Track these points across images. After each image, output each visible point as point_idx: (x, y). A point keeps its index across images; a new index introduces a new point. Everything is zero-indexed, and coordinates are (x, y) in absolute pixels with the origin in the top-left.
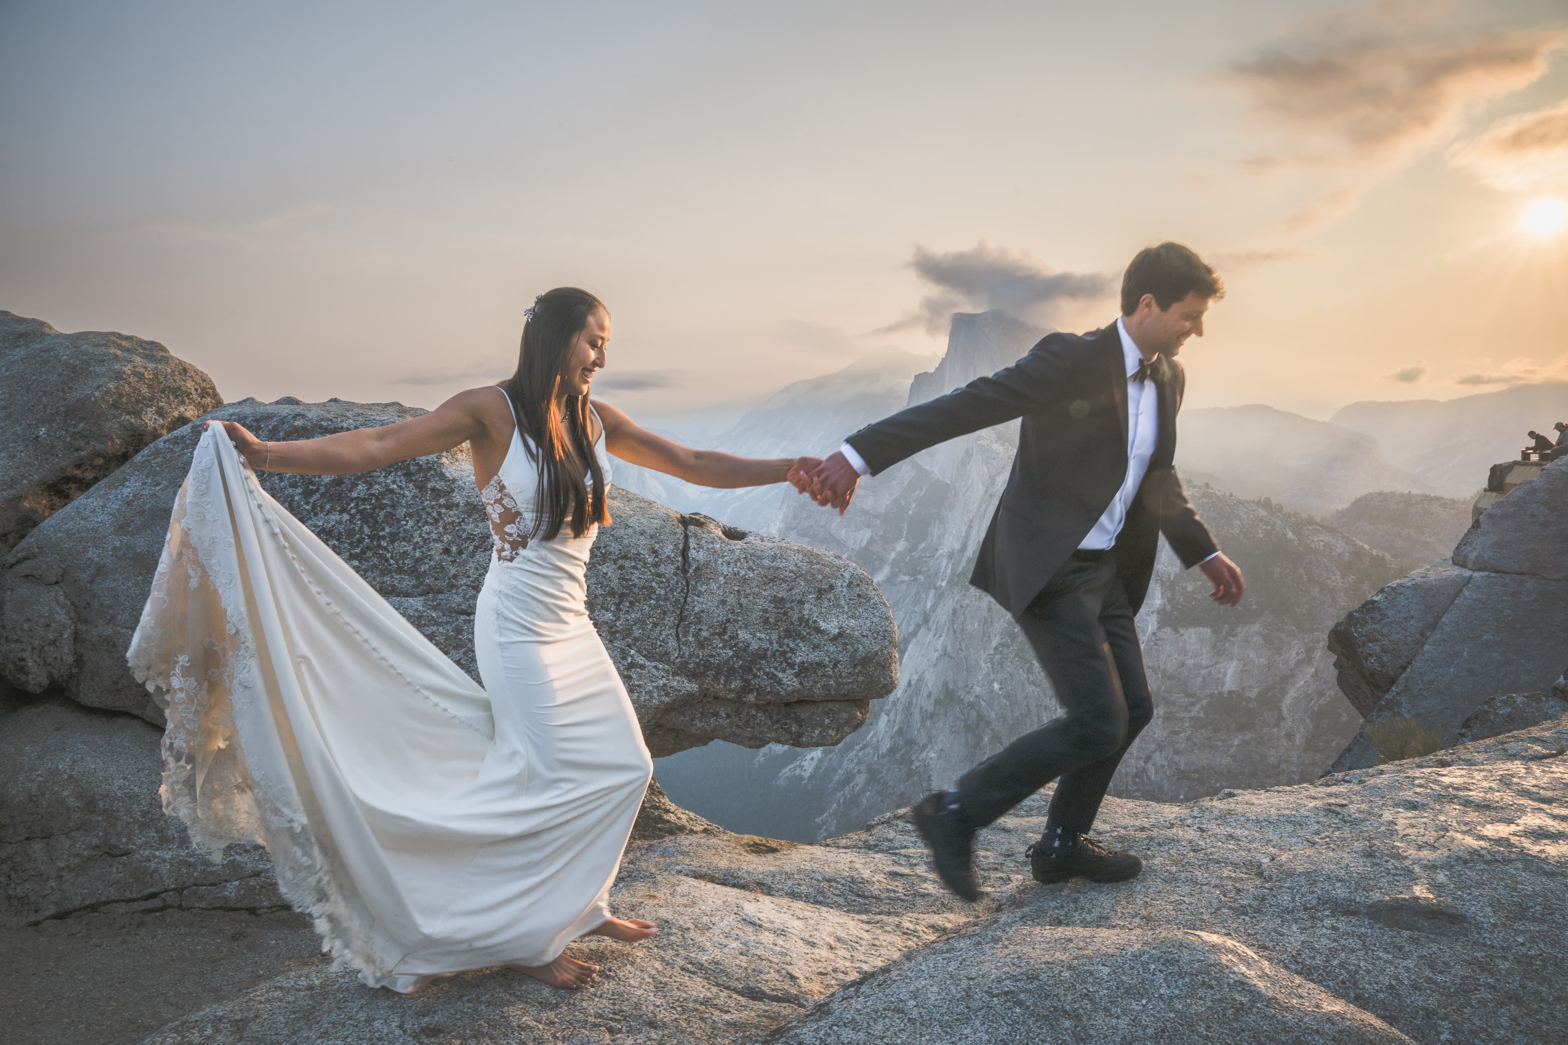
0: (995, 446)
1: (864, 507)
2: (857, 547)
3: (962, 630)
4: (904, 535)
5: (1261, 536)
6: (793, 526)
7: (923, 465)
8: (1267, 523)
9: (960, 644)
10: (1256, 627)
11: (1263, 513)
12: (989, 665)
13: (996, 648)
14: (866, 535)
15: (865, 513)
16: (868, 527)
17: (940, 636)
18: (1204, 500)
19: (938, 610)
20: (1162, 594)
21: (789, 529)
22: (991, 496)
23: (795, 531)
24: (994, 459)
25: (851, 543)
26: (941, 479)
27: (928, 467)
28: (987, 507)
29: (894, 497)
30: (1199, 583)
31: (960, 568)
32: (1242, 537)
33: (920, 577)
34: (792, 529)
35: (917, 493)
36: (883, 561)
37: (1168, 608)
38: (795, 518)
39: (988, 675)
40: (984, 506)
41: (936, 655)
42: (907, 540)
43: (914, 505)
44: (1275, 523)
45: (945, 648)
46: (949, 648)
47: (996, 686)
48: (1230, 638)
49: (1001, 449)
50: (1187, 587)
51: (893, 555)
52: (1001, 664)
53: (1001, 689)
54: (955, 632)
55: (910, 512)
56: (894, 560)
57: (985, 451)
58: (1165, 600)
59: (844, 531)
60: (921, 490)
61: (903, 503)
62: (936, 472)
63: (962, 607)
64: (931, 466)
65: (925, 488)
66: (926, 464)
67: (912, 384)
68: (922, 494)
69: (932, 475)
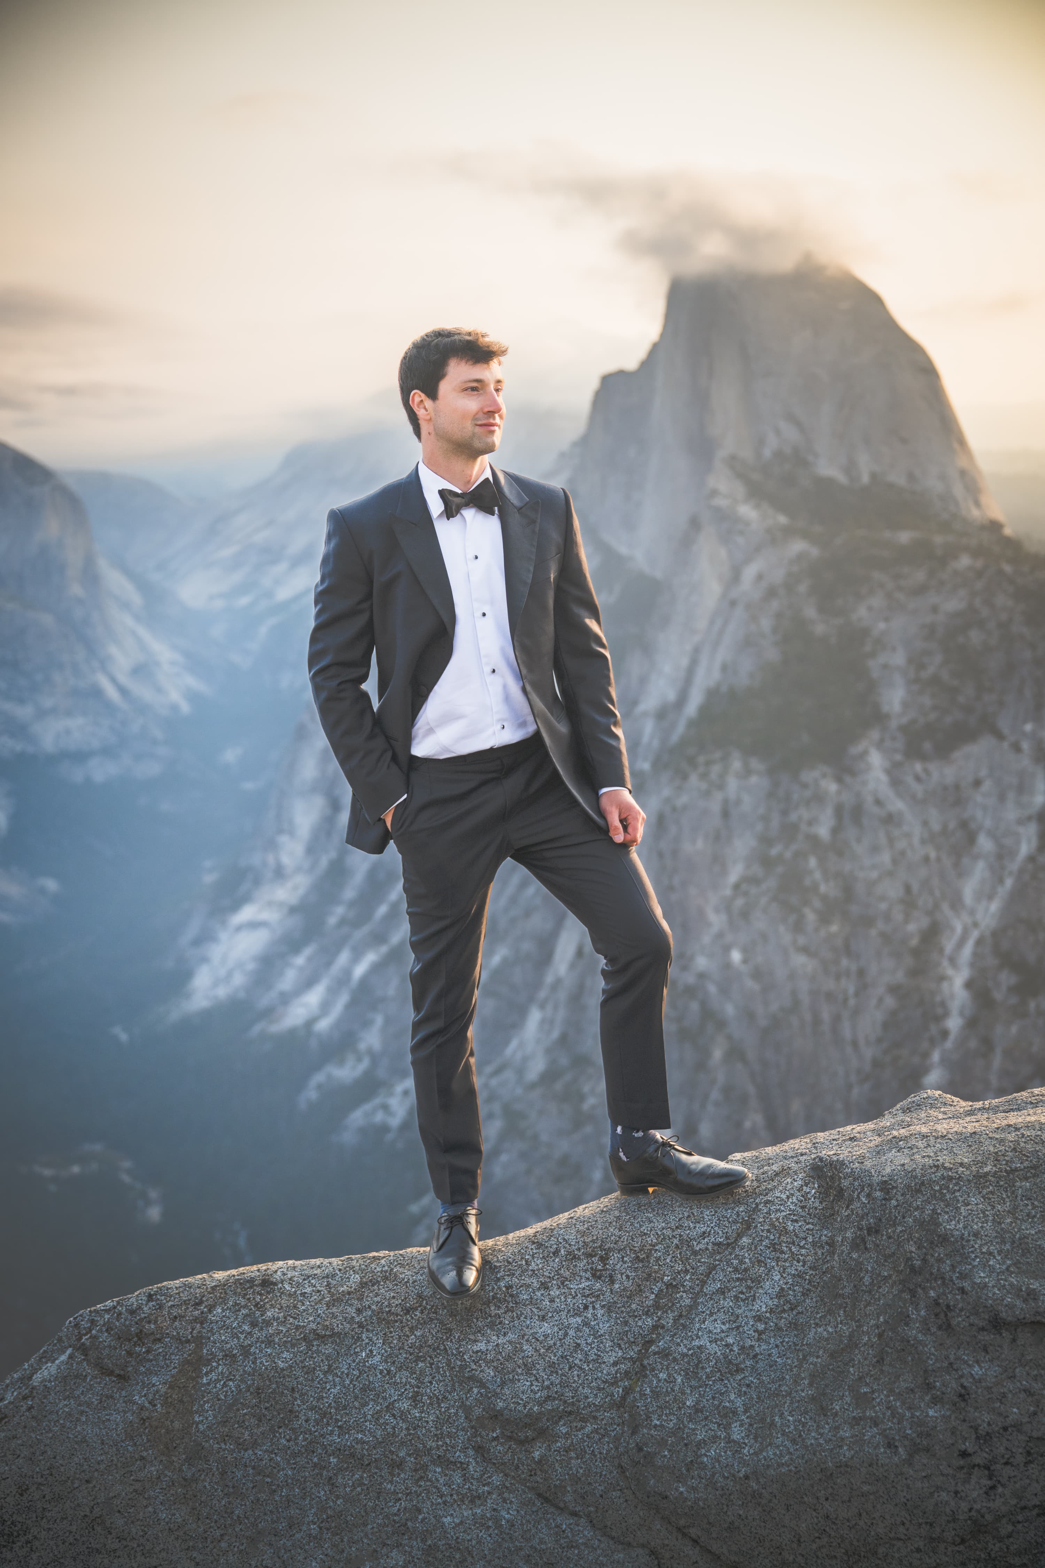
0: (747, 511)
3: (675, 853)
7: (614, 544)
12: (724, 917)
13: (736, 887)
22: (733, 603)
24: (742, 533)
26: (648, 570)
27: (623, 550)
28: (726, 624)
31: (675, 739)
39: (720, 935)
40: (719, 622)
47: (736, 956)
49: (754, 514)
52: (745, 914)
53: (745, 961)
54: (661, 855)
57: (724, 518)
60: (610, 593)
62: (640, 556)
63: (674, 809)
64: (630, 547)
65: (617, 589)
66: (620, 542)
67: (597, 394)
68: (612, 600)
69: (632, 564)
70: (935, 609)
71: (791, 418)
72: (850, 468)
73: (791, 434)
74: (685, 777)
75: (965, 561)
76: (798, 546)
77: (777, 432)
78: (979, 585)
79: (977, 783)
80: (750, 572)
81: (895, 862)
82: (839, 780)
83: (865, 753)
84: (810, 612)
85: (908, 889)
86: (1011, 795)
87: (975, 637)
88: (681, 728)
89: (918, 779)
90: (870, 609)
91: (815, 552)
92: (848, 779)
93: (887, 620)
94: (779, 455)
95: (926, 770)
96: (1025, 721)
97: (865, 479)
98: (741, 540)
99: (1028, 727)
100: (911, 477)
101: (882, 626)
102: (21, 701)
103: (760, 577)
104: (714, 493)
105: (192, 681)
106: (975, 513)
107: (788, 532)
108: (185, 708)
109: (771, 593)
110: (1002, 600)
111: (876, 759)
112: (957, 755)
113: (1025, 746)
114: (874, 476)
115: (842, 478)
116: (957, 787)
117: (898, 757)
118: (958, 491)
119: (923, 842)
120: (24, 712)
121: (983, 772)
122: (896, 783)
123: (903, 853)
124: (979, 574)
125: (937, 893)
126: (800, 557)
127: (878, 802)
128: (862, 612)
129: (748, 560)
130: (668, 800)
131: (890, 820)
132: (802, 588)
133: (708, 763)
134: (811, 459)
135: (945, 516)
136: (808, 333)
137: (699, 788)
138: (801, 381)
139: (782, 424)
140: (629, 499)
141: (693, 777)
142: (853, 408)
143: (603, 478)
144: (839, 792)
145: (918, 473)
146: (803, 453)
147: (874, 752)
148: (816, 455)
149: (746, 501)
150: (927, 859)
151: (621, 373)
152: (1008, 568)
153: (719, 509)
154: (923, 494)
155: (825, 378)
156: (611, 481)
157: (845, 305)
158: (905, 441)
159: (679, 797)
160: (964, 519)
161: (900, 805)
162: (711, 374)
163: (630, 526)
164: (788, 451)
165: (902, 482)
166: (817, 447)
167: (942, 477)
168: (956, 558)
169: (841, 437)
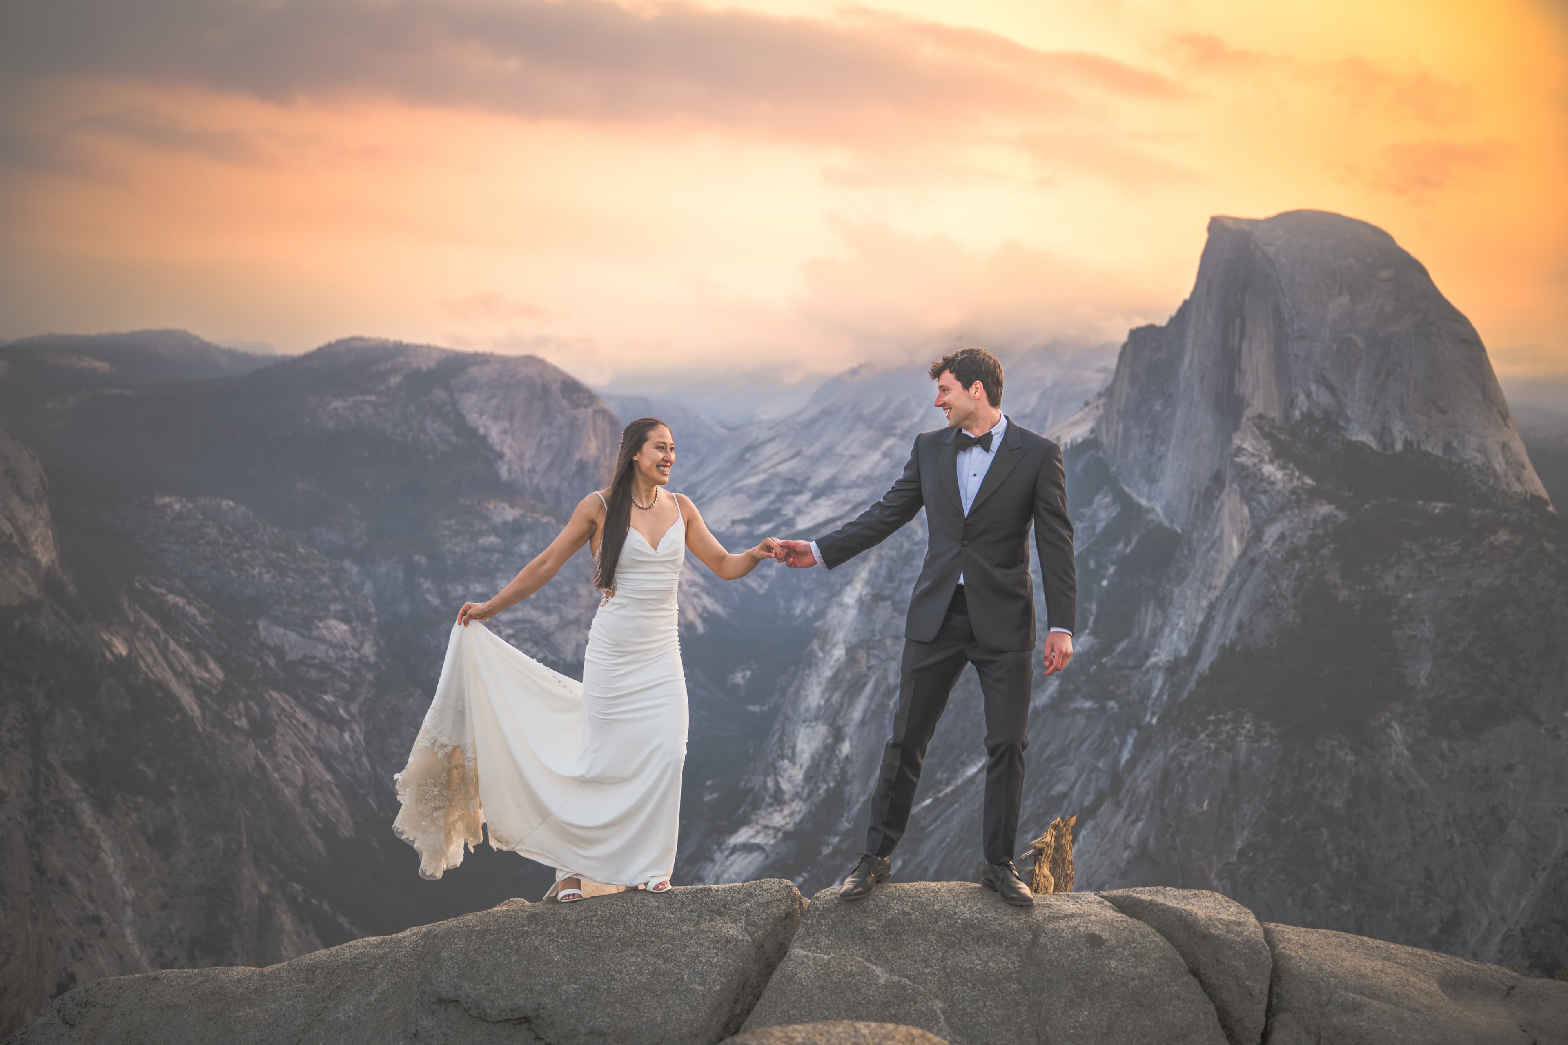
0: (1272, 471)
3: (1179, 811)
4: (1091, 623)
6: (887, 592)
7: (1134, 496)
13: (1242, 853)
17: (1134, 822)
19: (1138, 770)
21: (877, 597)
22: (1253, 562)
23: (889, 603)
24: (1265, 492)
26: (1167, 524)
27: (1143, 502)
28: (1244, 582)
31: (1185, 694)
33: (1112, 704)
34: (884, 599)
35: (1120, 546)
38: (890, 578)
40: (1237, 579)
41: (1126, 854)
42: (1094, 633)
43: (1112, 570)
45: (1143, 842)
46: (1152, 842)
49: (1279, 475)
54: (1164, 813)
55: (1105, 583)
57: (1248, 476)
60: (1127, 543)
61: (1092, 564)
62: (1159, 509)
63: (1181, 767)
64: (1150, 499)
65: (1134, 540)
66: (1140, 494)
67: (1125, 346)
68: (1128, 550)
69: (1151, 516)
70: (1468, 583)
71: (1322, 381)
72: (1383, 434)
73: (1323, 398)
74: (1194, 735)
75: (1503, 536)
76: (1324, 509)
77: (1309, 395)
78: (1518, 562)
79: (1509, 768)
80: (1272, 532)
81: (1414, 844)
82: (1357, 752)
83: (1388, 725)
84: (1334, 576)
85: (1428, 873)
87: (1511, 615)
88: (1192, 685)
89: (1443, 757)
90: (1398, 577)
91: (1342, 516)
92: (1367, 752)
93: (1415, 591)
94: (1308, 417)
95: (1452, 750)
96: (1564, 709)
97: (1399, 446)
98: (1264, 499)
100: (1448, 447)
101: (1410, 596)
102: (548, 611)
103: (1282, 537)
104: (1240, 450)
105: (708, 602)
106: (1517, 487)
107: (1315, 494)
108: (700, 628)
109: (1293, 554)
110: (1542, 579)
111: (1397, 732)
112: (1487, 735)
113: (1564, 733)
114: (1407, 443)
115: (1374, 445)
116: (1486, 770)
117: (1422, 733)
118: (1499, 464)
119: (1447, 825)
120: (549, 621)
121: (1516, 758)
122: (1418, 760)
123: (1424, 835)
124: (1518, 551)
125: (1461, 881)
126: (1325, 519)
127: (1398, 778)
128: (1390, 580)
129: (1271, 520)
130: (1174, 757)
131: (1412, 798)
132: (1326, 552)
133: (1218, 723)
134: (1342, 424)
135: (1484, 488)
136: (1345, 299)
137: (1208, 748)
138: (1335, 346)
139: (1313, 387)
140: (1151, 452)
141: (1202, 736)
142: (1388, 375)
143: (1127, 430)
144: (1356, 764)
145: (1455, 444)
146: (1334, 417)
147: (1395, 725)
148: (1348, 420)
149: (1271, 462)
150: (1451, 843)
151: (1151, 328)
152: (1549, 546)
153: (1243, 467)
154: (1460, 465)
155: (1362, 345)
156: (1135, 432)
157: (1385, 274)
158: (1442, 411)
159: (1186, 755)
160: (1504, 493)
161: (1423, 783)
162: (1242, 335)
163: (1151, 479)
164: (1318, 414)
165: (1439, 452)
166: (1349, 412)
167: (1482, 450)
168: (1495, 533)
169: (1375, 403)
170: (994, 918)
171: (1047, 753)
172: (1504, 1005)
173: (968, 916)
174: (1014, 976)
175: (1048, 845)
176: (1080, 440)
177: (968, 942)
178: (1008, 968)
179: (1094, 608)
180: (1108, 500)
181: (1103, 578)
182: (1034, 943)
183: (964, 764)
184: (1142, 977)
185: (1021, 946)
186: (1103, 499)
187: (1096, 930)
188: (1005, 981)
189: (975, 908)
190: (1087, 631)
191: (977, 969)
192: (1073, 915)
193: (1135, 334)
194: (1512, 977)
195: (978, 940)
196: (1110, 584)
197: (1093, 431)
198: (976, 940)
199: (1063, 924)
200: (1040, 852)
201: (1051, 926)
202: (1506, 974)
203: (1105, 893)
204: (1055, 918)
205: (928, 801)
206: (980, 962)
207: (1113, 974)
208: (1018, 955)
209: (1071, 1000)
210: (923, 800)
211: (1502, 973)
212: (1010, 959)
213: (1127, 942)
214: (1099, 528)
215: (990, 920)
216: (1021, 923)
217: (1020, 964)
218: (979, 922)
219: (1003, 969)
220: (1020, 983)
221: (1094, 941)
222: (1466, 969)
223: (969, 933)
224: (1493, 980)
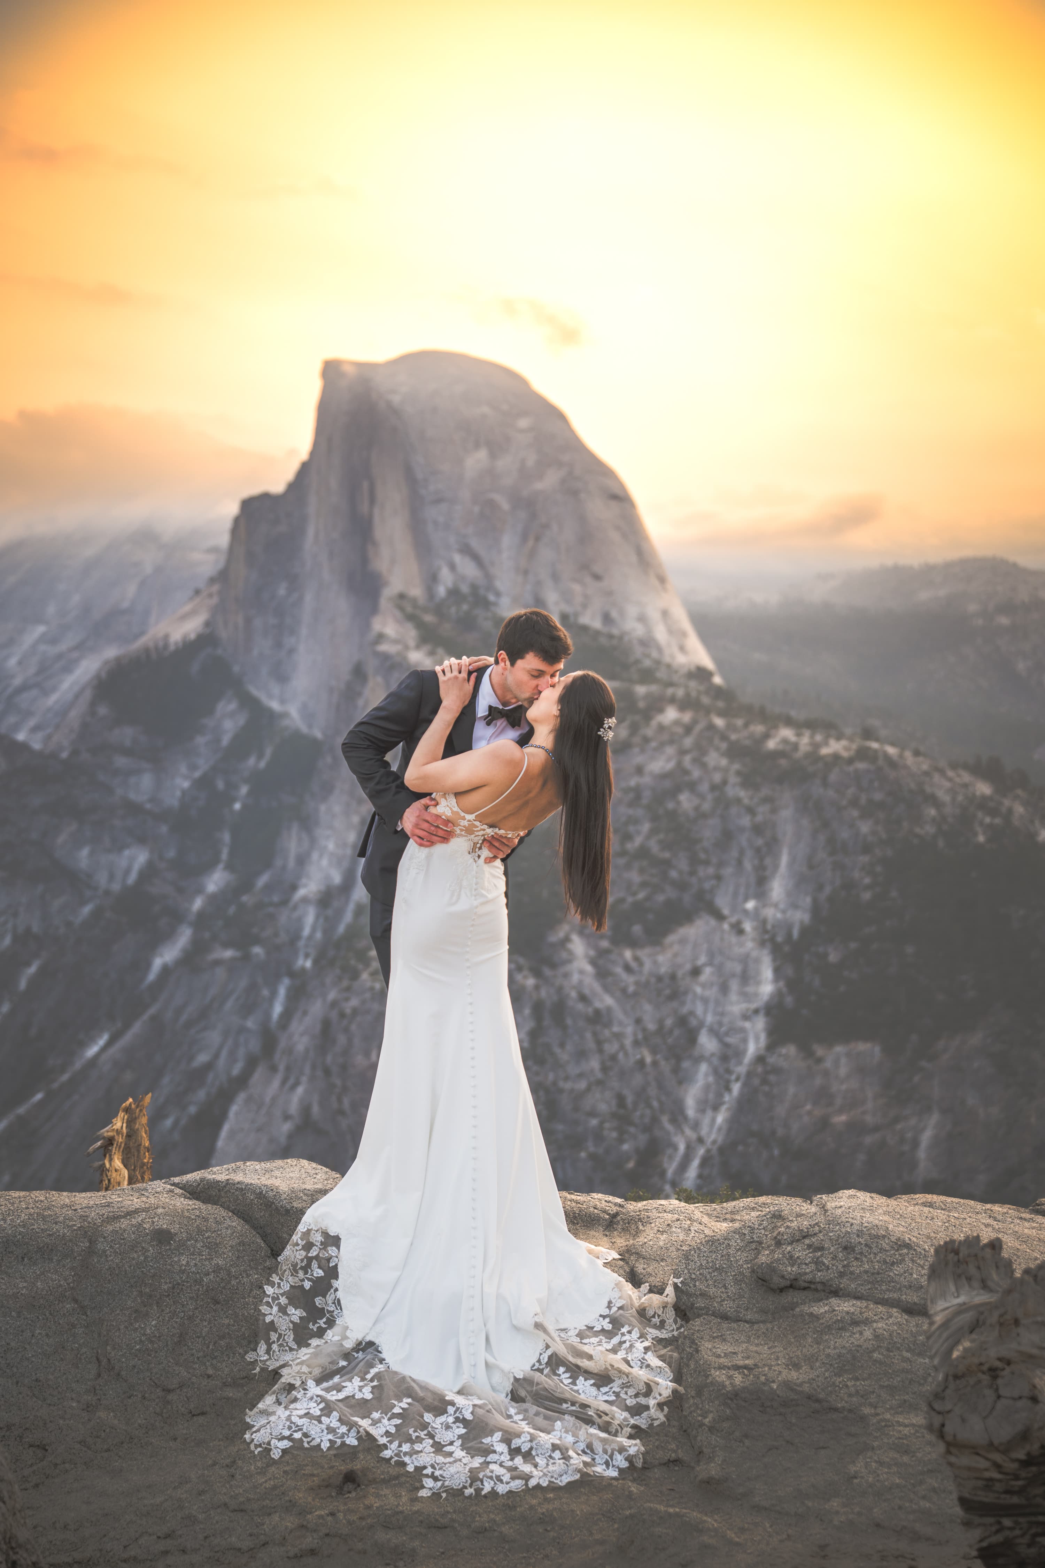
1: (132, 796)
2: (116, 887)
3: (344, 1067)
4: (224, 855)
5: (981, 839)
7: (264, 698)
8: (993, 812)
9: (340, 1100)
10: (976, 1039)
11: (984, 789)
14: (140, 857)
15: (133, 809)
16: (142, 840)
17: (294, 1087)
18: (861, 766)
19: (294, 1024)
20: (777, 971)
25: (102, 879)
26: (304, 729)
27: (275, 705)
29: (197, 774)
30: (853, 945)
31: (341, 929)
32: (941, 843)
33: (257, 950)
35: (252, 761)
36: (177, 917)
37: (789, 1000)
41: (287, 1127)
42: (229, 867)
43: (244, 790)
44: (1010, 811)
45: (306, 1110)
46: (315, 1109)
48: (924, 1064)
50: (826, 955)
51: (198, 904)
54: (327, 1072)
55: (237, 806)
56: (201, 914)
57: (392, 667)
58: (781, 984)
59: (85, 852)
60: (260, 756)
61: (220, 785)
62: (294, 712)
63: (342, 1015)
64: (283, 701)
65: (268, 752)
66: (270, 696)
67: (237, 521)
68: (262, 764)
69: (285, 722)
70: (639, 770)
71: (467, 550)
73: (468, 569)
74: (355, 975)
75: (671, 714)
77: (453, 567)
78: (688, 742)
79: (696, 972)
81: (605, 1069)
82: (537, 973)
83: (567, 939)
85: (621, 1100)
86: (734, 985)
87: (686, 801)
88: (348, 917)
89: (628, 968)
92: (547, 972)
94: (454, 592)
95: (636, 959)
96: (746, 899)
99: (750, 905)
100: (607, 619)
104: (381, 637)
106: (681, 659)
110: (714, 759)
111: (578, 946)
112: (671, 938)
113: (748, 926)
116: (673, 977)
117: (605, 944)
118: (661, 634)
119: (636, 1043)
121: (702, 960)
122: (602, 974)
123: (613, 1058)
124: (688, 729)
125: (655, 1104)
127: (583, 998)
130: (334, 1004)
131: (598, 1018)
134: (492, 598)
135: (647, 663)
136: (482, 455)
137: (372, 989)
138: (476, 509)
139: (457, 558)
140: (278, 645)
141: (365, 976)
142: (537, 539)
143: (248, 621)
144: (537, 987)
145: (614, 614)
146: (482, 592)
147: (575, 938)
148: (498, 594)
149: (418, 647)
150: (641, 1063)
151: (265, 497)
152: (719, 722)
153: (385, 657)
154: (621, 638)
155: (505, 506)
156: (258, 623)
157: (523, 423)
158: (597, 577)
159: (347, 999)
160: (669, 666)
161: (609, 1001)
162: (372, 500)
163: (282, 678)
164: (465, 589)
165: (597, 624)
166: (498, 584)
167: (642, 619)
168: (661, 710)
169: (526, 572)
170: (42, 1229)
171: (184, 1018)
172: (607, 1236)
173: (10, 1232)
174: (67, 1294)
175: (118, 1132)
176: (193, 636)
177: (10, 1263)
178: (61, 1286)
179: (227, 837)
180: (233, 706)
181: (234, 800)
182: (91, 1251)
183: (83, 1045)
184: (217, 1269)
185: (75, 1257)
186: (227, 706)
187: (163, 1224)
188: (57, 1302)
189: (19, 1221)
190: (221, 866)
191: (22, 1294)
192: (136, 1211)
193: (248, 504)
194: (616, 1204)
195: (23, 1258)
196: (244, 807)
197: (207, 624)
198: (20, 1259)
199: (124, 1223)
200: (110, 1141)
201: (110, 1228)
202: (609, 1202)
203: (177, 1180)
204: (116, 1218)
205: (39, 1096)
206: (25, 1284)
207: (183, 1272)
208: (72, 1268)
209: (136, 1311)
210: (33, 1095)
211: (606, 1201)
212: (62, 1274)
213: (200, 1231)
214: (226, 740)
215: (37, 1233)
216: (75, 1230)
217: (75, 1278)
218: (23, 1237)
219: (54, 1288)
220: (76, 1301)
221: (162, 1237)
222: (569, 1203)
223: (12, 1252)
224: (596, 1211)
